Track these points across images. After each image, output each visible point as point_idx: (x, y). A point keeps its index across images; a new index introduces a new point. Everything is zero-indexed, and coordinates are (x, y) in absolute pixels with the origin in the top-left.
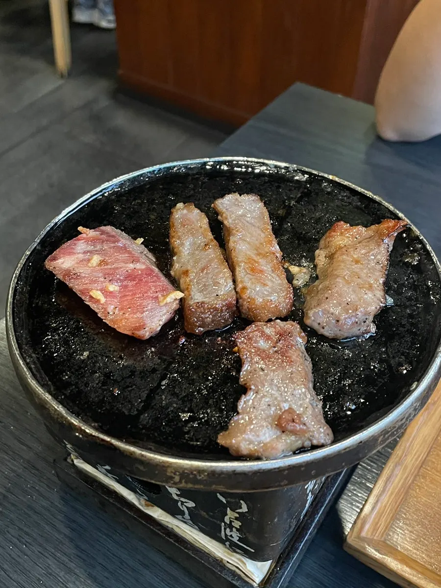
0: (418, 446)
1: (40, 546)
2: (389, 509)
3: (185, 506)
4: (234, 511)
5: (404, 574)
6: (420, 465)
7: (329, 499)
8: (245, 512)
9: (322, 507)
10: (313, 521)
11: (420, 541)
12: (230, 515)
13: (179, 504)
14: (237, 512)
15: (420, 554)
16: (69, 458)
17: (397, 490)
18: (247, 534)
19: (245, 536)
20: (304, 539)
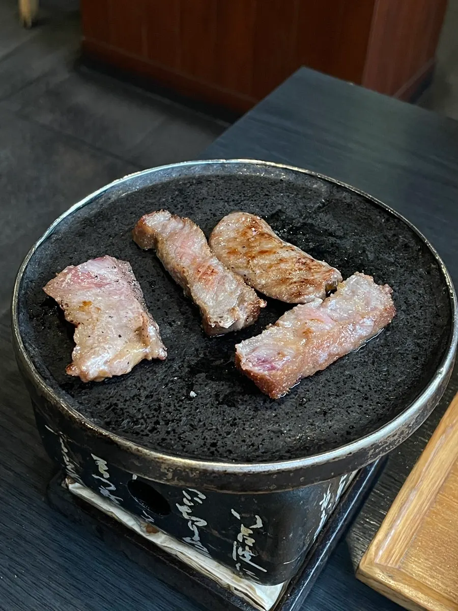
0: (435, 471)
1: (33, 576)
2: (404, 536)
3: (196, 525)
4: (248, 528)
5: (418, 600)
6: (437, 491)
7: (340, 525)
8: (260, 528)
9: (333, 532)
10: (324, 547)
11: (436, 569)
12: (244, 531)
13: (190, 524)
14: (251, 529)
15: (436, 582)
16: (63, 482)
17: (412, 517)
18: (261, 552)
19: (258, 555)
20: (315, 566)
